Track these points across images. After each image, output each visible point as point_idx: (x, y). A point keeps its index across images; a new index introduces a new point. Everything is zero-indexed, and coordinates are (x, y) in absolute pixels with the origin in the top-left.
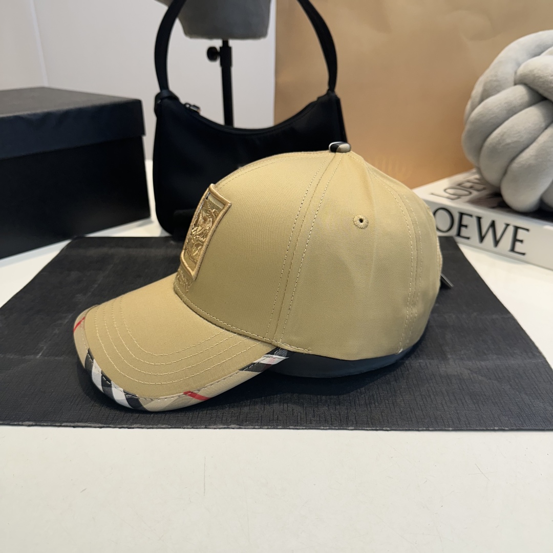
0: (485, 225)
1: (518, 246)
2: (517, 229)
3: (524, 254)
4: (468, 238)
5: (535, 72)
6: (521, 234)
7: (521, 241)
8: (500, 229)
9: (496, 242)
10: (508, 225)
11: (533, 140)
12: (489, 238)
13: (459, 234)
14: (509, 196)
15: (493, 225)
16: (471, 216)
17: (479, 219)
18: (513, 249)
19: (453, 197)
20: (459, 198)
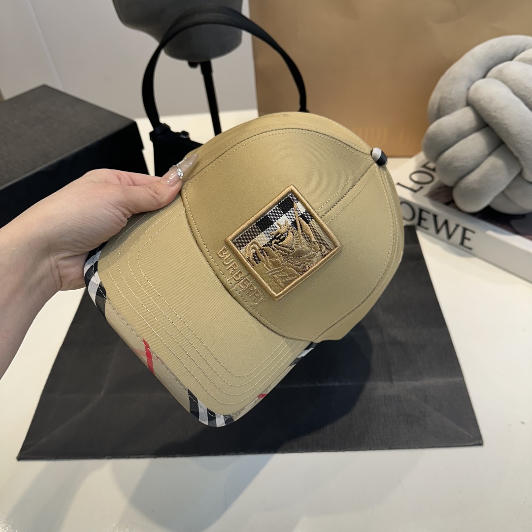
0: (440, 222)
1: (466, 242)
2: (465, 230)
3: (470, 249)
4: (427, 229)
5: (482, 102)
6: (468, 234)
7: (469, 239)
8: (451, 229)
9: (449, 236)
10: (457, 226)
12: (443, 232)
13: (419, 224)
14: (459, 202)
15: (446, 223)
16: (428, 212)
17: (435, 217)
18: (462, 243)
19: (416, 187)
20: (421, 188)
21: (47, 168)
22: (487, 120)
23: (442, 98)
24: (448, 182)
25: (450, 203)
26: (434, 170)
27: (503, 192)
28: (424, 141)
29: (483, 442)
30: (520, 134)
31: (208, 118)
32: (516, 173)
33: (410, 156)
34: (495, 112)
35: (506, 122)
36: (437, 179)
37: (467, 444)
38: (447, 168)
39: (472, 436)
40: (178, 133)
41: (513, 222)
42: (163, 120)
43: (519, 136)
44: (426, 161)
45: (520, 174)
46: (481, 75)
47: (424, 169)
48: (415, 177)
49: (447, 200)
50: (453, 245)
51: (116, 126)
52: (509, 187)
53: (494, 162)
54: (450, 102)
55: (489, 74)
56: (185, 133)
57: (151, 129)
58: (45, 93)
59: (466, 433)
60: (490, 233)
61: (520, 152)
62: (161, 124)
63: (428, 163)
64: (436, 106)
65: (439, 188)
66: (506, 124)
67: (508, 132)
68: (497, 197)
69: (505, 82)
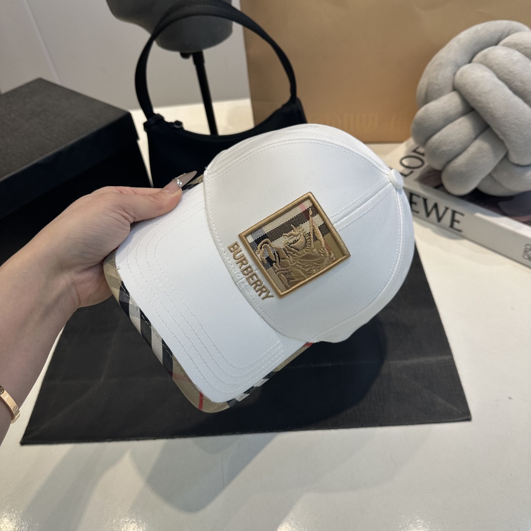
0: (430, 206)
1: (456, 225)
2: (454, 212)
3: (460, 231)
4: (417, 212)
5: (467, 87)
6: (457, 217)
7: (458, 222)
8: (441, 211)
9: (439, 219)
10: (447, 209)
11: (464, 149)
12: (433, 215)
14: (448, 185)
15: (436, 206)
16: (418, 196)
17: (425, 200)
18: (452, 226)
19: (407, 171)
20: (412, 172)
21: (44, 160)
22: (473, 104)
23: (429, 84)
24: (437, 166)
25: (439, 186)
26: (423, 154)
27: (490, 175)
28: (412, 126)
29: (471, 418)
30: (504, 118)
31: (201, 107)
32: (502, 155)
33: (401, 142)
34: (480, 96)
35: (491, 105)
36: (426, 164)
37: (456, 420)
38: (434, 153)
39: (460, 412)
40: (171, 124)
41: (501, 204)
42: (156, 111)
43: (504, 119)
44: (416, 146)
45: (506, 157)
46: (467, 60)
47: (415, 154)
48: (405, 162)
49: (436, 184)
50: (443, 227)
51: (112, 118)
52: (495, 170)
53: (481, 145)
54: (436, 87)
55: (475, 59)
56: (179, 123)
57: (145, 119)
58: (41, 85)
59: (455, 409)
60: (479, 215)
61: (504, 135)
62: (155, 114)
63: (418, 148)
64: (423, 92)
65: (429, 172)
66: (491, 108)
67: (492, 116)
68: (484, 179)
69: (490, 67)
